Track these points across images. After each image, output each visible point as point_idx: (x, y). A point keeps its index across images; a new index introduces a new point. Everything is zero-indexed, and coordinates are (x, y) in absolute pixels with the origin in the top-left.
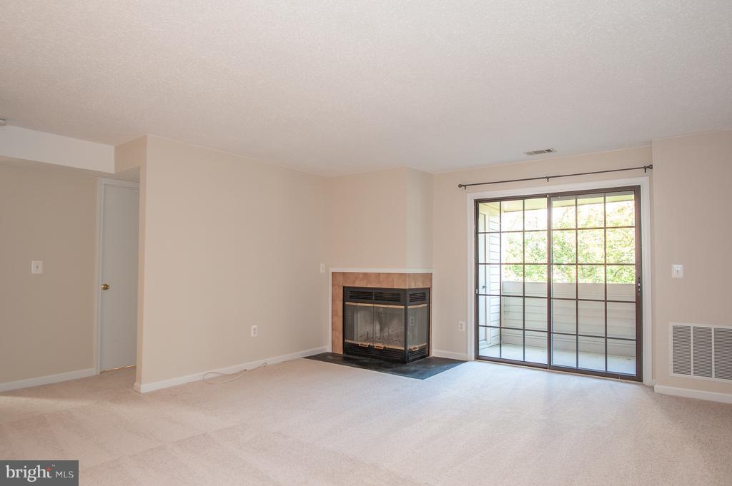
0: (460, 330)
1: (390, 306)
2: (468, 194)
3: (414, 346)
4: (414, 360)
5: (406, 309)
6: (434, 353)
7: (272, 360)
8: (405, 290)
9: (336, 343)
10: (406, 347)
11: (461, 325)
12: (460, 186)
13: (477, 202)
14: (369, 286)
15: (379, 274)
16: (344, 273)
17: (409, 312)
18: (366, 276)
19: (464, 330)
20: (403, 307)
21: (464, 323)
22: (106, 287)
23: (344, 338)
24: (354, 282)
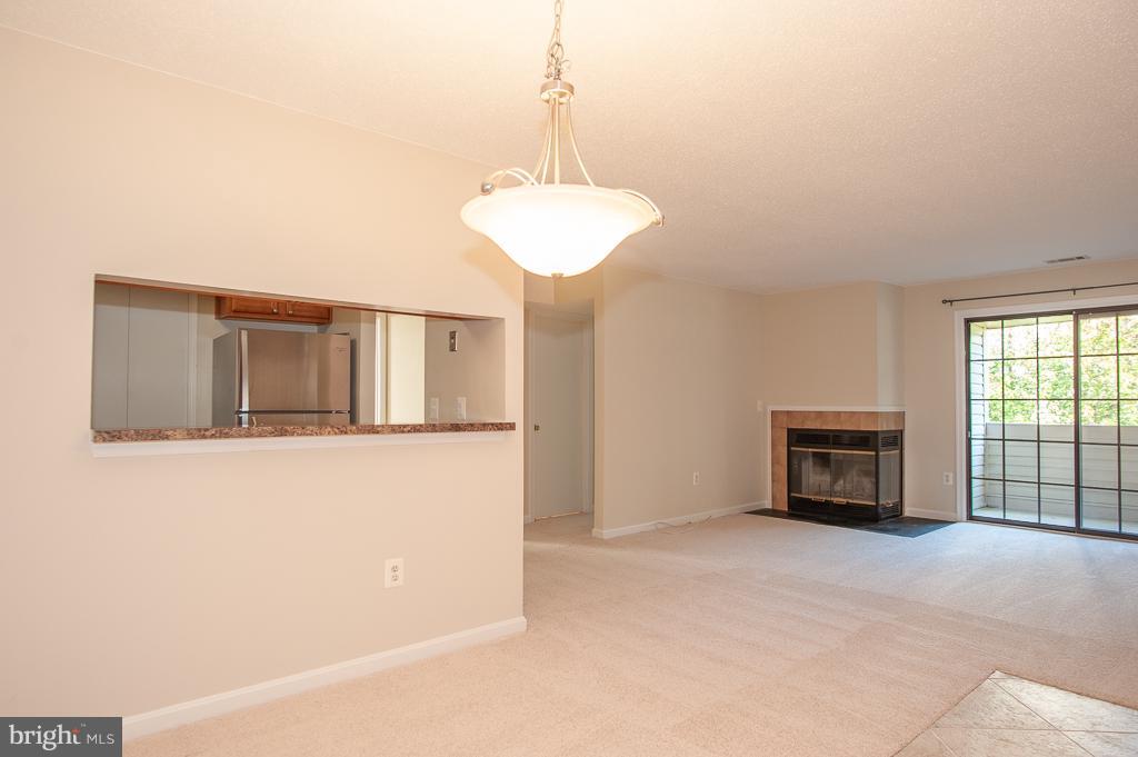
0: (945, 483)
1: (855, 452)
2: (956, 312)
3: (887, 501)
4: (887, 518)
5: (877, 455)
6: (908, 511)
7: (716, 513)
8: (876, 433)
9: (778, 496)
10: (877, 502)
11: (947, 476)
12: (945, 302)
13: (968, 322)
14: (824, 428)
15: (839, 412)
16: (788, 412)
17: (881, 459)
18: (820, 414)
19: (951, 482)
20: (873, 453)
21: (951, 475)
22: (537, 428)
23: (789, 491)
24: (803, 422)
